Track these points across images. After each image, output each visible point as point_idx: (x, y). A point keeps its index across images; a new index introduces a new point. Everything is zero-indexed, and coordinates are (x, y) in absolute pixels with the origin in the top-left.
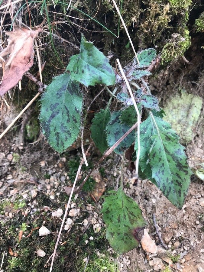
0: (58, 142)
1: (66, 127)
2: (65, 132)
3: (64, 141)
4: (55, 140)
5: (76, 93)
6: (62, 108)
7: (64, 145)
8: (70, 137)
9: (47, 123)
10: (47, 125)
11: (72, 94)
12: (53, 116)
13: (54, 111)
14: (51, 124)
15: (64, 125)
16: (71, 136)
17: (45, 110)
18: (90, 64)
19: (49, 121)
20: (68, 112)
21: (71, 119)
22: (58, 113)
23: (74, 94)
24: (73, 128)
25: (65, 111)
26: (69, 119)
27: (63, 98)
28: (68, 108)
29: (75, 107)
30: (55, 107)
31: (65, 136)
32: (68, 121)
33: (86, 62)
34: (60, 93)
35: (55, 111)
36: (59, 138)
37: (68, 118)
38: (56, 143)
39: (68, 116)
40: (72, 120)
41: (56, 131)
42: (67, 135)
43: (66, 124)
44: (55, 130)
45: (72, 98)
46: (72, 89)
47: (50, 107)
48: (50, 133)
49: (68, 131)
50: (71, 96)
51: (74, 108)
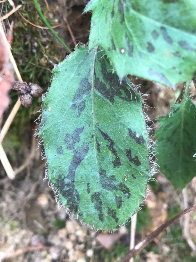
0: (101, 212)
1: (114, 176)
2: (115, 188)
3: (115, 208)
4: (94, 211)
5: (124, 95)
6: (94, 137)
7: (117, 216)
8: (129, 197)
9: (67, 181)
10: (68, 185)
11: (112, 100)
12: (77, 161)
13: (76, 148)
14: (77, 178)
15: (109, 174)
16: (130, 195)
17: (55, 152)
18: (173, 25)
19: (72, 174)
20: (112, 143)
21: (123, 159)
22: (86, 150)
23: (117, 98)
24: (133, 175)
25: (104, 144)
26: (118, 158)
27: (90, 111)
28: (109, 135)
29: (127, 130)
30: (76, 139)
31: (116, 197)
32: (117, 163)
33: (158, 20)
34: (78, 102)
35: (78, 147)
36: (101, 203)
37: (114, 157)
38: (97, 216)
39: (114, 151)
40: (127, 160)
41: (92, 192)
42: (119, 193)
43: (111, 171)
44: (89, 191)
45: (115, 109)
46: (108, 87)
47: (66, 141)
48: (79, 199)
49: (121, 185)
50: (111, 104)
51: (127, 133)
